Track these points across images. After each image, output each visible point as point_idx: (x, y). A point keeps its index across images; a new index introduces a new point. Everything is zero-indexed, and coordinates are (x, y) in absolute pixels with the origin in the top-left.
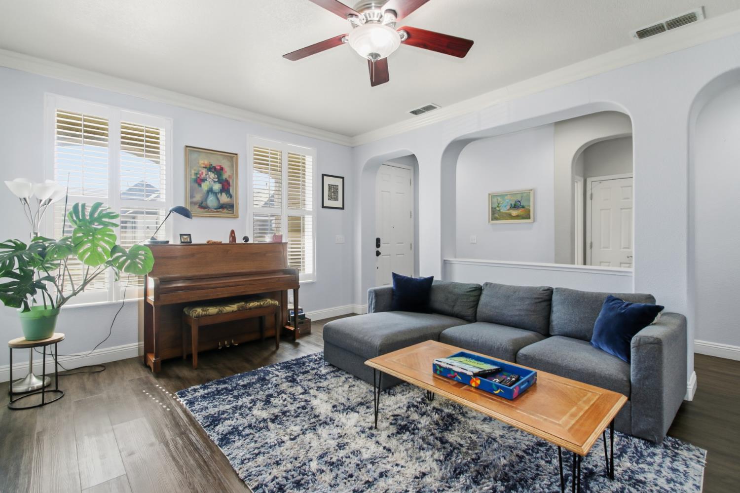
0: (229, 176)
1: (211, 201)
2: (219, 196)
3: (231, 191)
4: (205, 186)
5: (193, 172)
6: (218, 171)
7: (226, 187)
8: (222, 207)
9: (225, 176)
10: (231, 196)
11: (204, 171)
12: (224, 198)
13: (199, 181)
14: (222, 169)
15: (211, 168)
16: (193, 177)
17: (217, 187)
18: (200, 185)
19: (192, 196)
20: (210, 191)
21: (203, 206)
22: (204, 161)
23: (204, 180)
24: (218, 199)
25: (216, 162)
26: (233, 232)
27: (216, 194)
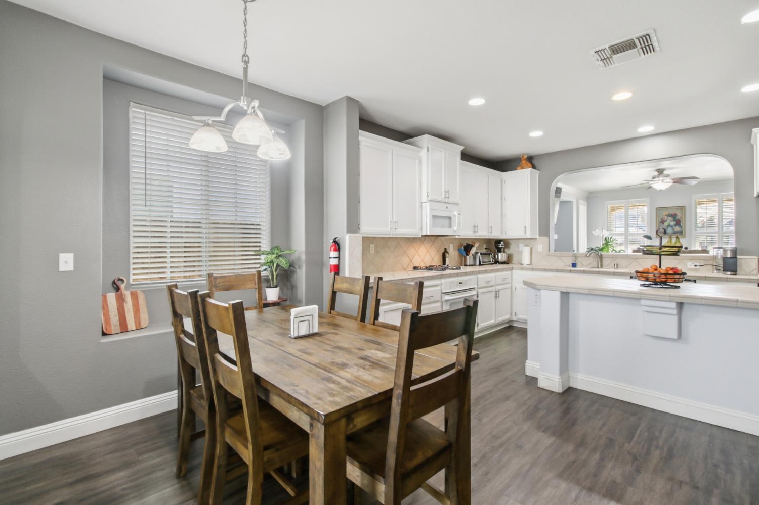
0: (681, 218)
1: (670, 230)
2: (674, 227)
3: (681, 225)
4: (666, 224)
5: (660, 218)
6: (674, 216)
7: (678, 223)
8: (676, 232)
9: (678, 218)
10: (681, 227)
11: (666, 217)
12: (677, 229)
13: (663, 222)
14: (676, 215)
15: (669, 216)
16: (660, 220)
17: (673, 223)
18: (663, 224)
20: (669, 226)
22: (665, 213)
23: (666, 221)
24: (673, 229)
25: (672, 212)
27: (672, 227)
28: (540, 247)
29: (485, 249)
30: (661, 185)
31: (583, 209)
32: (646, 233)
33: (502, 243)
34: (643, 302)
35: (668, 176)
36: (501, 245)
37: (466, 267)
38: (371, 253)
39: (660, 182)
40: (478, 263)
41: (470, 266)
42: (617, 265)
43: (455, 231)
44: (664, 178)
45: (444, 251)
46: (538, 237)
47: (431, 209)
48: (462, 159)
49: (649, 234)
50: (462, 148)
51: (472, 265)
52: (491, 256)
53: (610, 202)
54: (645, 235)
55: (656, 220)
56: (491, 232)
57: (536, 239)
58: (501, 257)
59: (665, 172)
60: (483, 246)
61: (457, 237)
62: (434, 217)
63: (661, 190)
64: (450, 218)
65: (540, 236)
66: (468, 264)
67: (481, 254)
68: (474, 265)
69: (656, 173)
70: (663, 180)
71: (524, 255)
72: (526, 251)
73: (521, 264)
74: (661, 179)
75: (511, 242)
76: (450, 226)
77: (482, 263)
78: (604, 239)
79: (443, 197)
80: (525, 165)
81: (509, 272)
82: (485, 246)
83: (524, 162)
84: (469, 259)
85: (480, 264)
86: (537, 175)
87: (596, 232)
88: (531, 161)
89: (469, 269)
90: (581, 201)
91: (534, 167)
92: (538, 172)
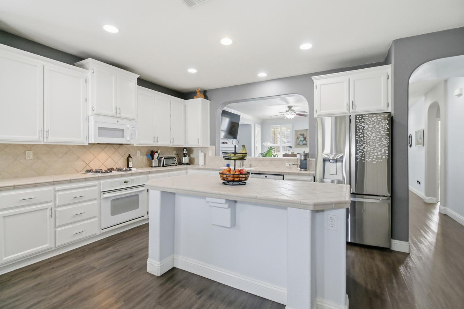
1: (301, 143)
3: (306, 140)
4: (299, 139)
6: (303, 135)
8: (304, 144)
9: (305, 136)
11: (299, 136)
12: (304, 142)
13: (298, 138)
15: (301, 135)
16: (297, 137)
17: (302, 139)
18: (298, 139)
19: (296, 142)
20: (301, 140)
21: (299, 145)
22: (299, 133)
23: (299, 138)
24: (303, 142)
25: (302, 133)
26: (304, 151)
27: (302, 141)
28: (210, 153)
29: (175, 154)
30: (290, 116)
31: (258, 130)
32: (289, 144)
33: (185, 150)
34: (208, 199)
35: (293, 111)
36: (184, 151)
37: (152, 168)
38: (27, 158)
39: (290, 114)
40: (162, 165)
41: (155, 167)
42: (251, 165)
43: (128, 140)
44: (291, 112)
45: (128, 156)
46: (209, 146)
47: (96, 122)
48: (138, 84)
49: (291, 146)
50: (138, 76)
51: (157, 167)
52: (175, 159)
53: (273, 126)
54: (289, 145)
55: (295, 137)
56: (173, 142)
57: (208, 147)
58: (185, 160)
59: (292, 108)
60: (173, 152)
61: (135, 145)
62: (100, 128)
63: (290, 119)
64: (123, 130)
65: (211, 145)
66: (153, 166)
67: (165, 158)
68: (159, 166)
69: (288, 109)
70: (291, 113)
71: (200, 159)
72: (201, 156)
73: (198, 165)
74: (290, 112)
75: (194, 149)
76: (123, 137)
77: (165, 165)
78: (268, 148)
79: (114, 112)
80: (199, 95)
81: (184, 171)
82: (175, 152)
83: (198, 93)
84: (155, 162)
85: (163, 166)
86: (209, 104)
87: (265, 144)
88: (205, 94)
89: (154, 169)
90: (256, 125)
91: (206, 97)
92: (209, 101)
